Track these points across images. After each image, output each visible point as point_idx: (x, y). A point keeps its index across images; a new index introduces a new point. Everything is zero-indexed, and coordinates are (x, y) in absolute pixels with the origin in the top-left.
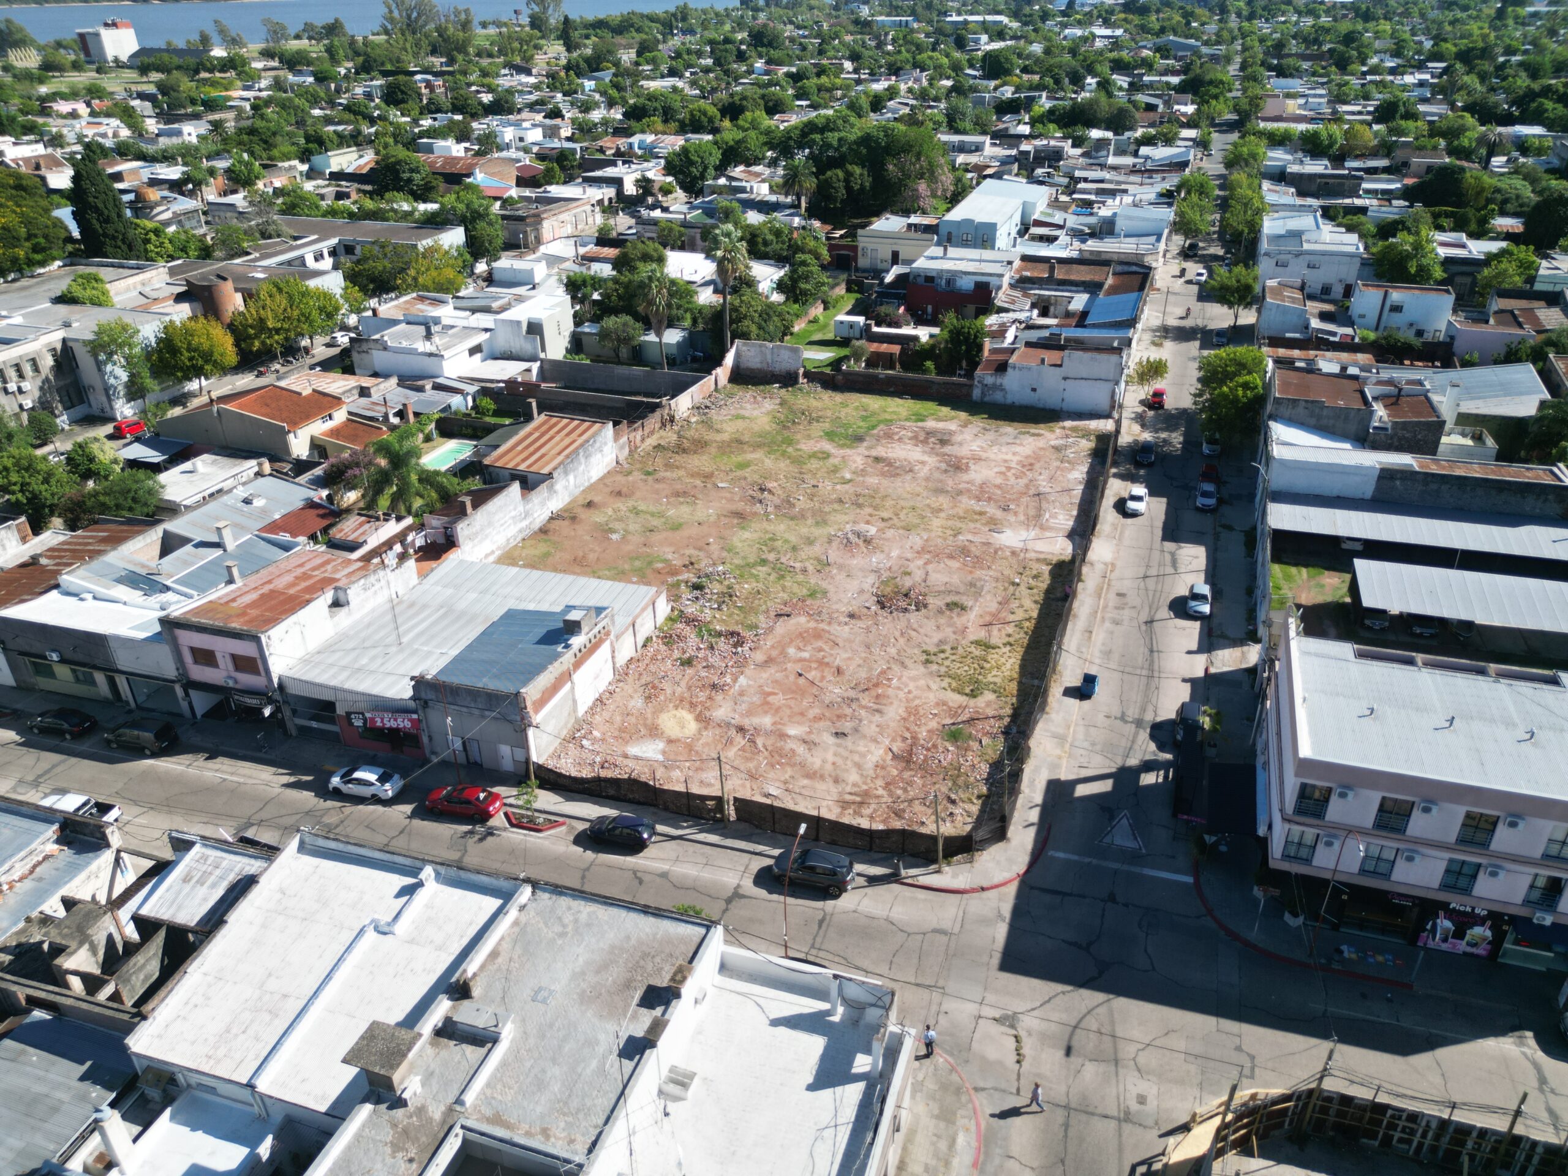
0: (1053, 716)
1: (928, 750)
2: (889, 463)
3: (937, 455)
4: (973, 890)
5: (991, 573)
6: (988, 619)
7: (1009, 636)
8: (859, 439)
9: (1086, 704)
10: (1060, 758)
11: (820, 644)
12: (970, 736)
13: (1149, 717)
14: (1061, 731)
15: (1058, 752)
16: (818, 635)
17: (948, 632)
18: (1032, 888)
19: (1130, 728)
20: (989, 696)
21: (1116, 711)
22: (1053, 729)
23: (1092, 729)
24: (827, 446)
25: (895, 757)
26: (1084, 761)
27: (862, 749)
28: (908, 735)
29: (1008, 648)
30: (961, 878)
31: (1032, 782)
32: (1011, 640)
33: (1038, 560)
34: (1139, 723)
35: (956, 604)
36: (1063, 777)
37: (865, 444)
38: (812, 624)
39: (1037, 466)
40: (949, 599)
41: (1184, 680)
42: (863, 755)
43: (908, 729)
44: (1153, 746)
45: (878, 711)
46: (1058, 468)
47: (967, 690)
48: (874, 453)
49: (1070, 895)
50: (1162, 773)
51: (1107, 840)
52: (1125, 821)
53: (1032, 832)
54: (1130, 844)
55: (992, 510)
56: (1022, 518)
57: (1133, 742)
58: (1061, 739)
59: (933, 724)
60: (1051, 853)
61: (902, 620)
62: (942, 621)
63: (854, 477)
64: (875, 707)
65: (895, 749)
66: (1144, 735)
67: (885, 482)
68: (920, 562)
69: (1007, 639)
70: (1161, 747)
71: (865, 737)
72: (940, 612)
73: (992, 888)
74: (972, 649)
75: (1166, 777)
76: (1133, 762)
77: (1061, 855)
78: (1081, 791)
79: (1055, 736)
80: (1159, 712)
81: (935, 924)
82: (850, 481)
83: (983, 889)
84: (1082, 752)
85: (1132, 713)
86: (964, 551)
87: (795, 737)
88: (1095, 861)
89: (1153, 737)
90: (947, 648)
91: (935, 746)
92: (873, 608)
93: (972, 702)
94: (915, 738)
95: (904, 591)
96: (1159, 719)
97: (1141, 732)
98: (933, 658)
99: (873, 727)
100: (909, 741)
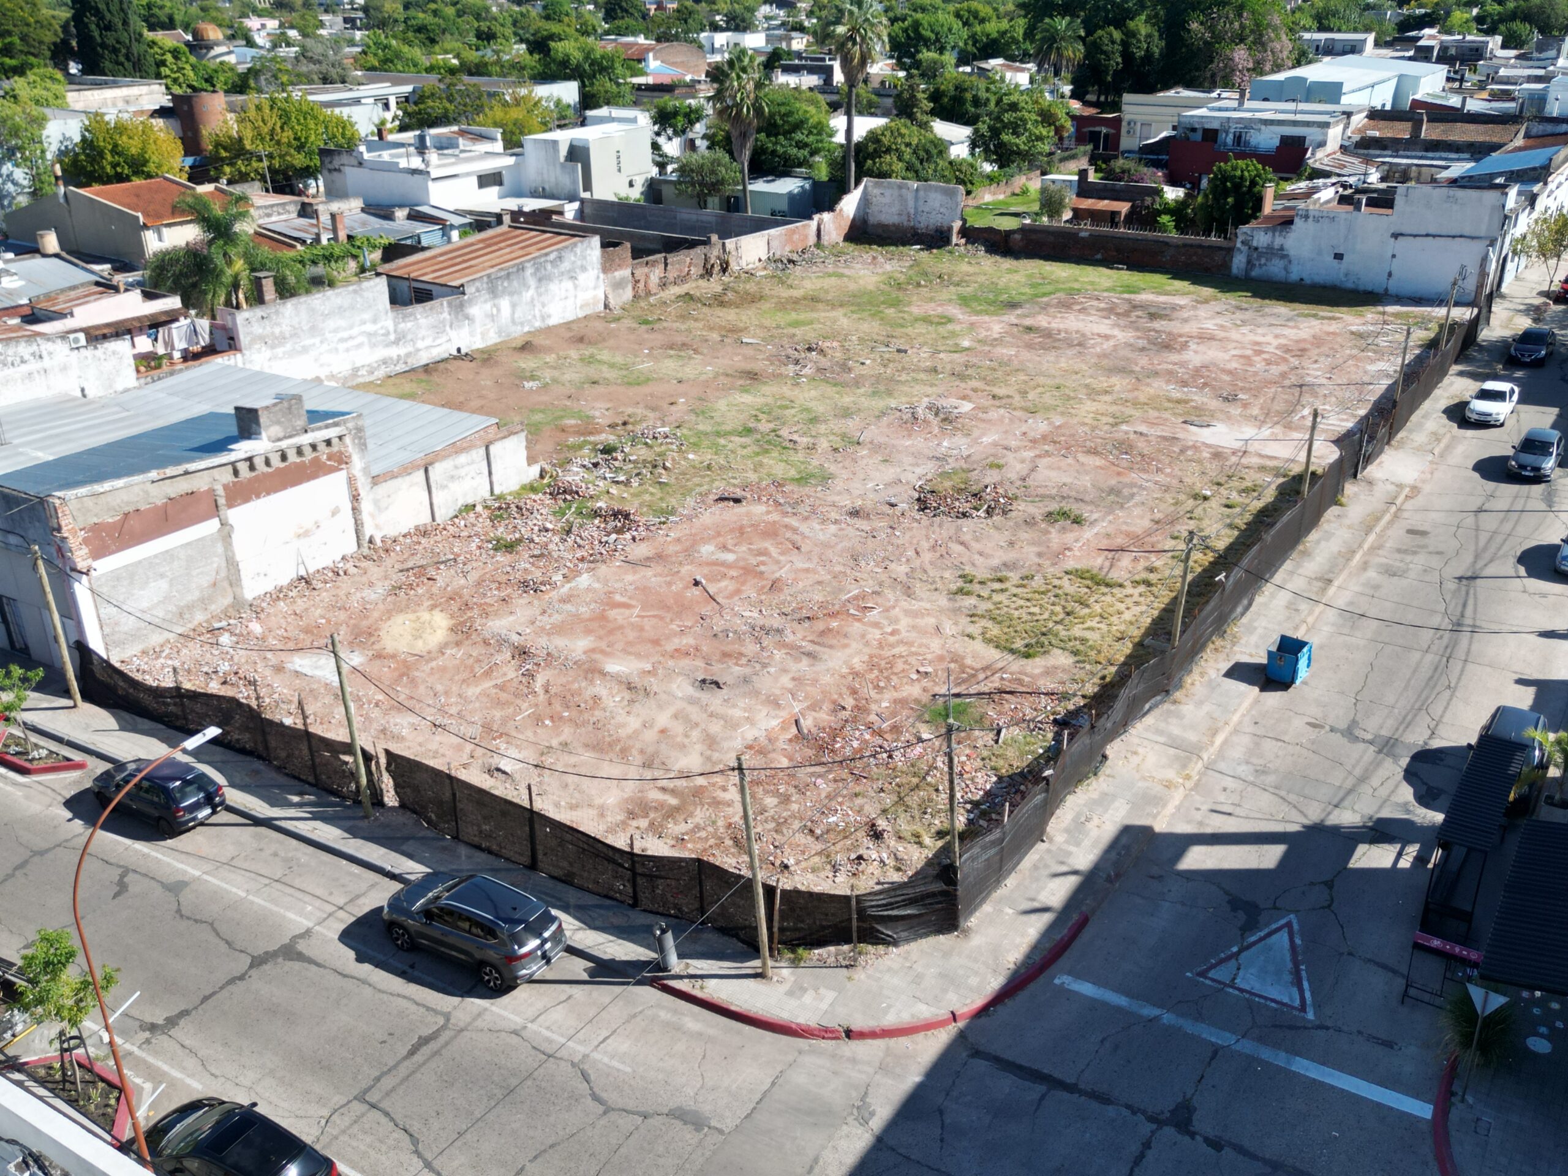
0: (1188, 709)
1: (879, 733)
2: (1047, 334)
3: (1137, 329)
4: (824, 1033)
5: (1160, 478)
6: (1120, 541)
7: (1151, 570)
8: (1013, 305)
9: (1274, 698)
10: (1169, 785)
11: (768, 544)
12: (981, 720)
13: (1417, 738)
14: (1192, 737)
15: (1171, 774)
16: (771, 532)
17: (1028, 554)
18: (976, 1053)
19: (1361, 754)
20: (1061, 659)
21: (1339, 716)
22: (1176, 731)
23: (1268, 746)
24: (954, 311)
25: (801, 736)
26: (1225, 802)
27: (737, 713)
28: (849, 702)
29: (1142, 588)
30: (808, 998)
31: (1079, 826)
32: (1153, 577)
33: (1262, 469)
34: (1387, 746)
35: (1065, 515)
36: (1160, 826)
37: (1019, 311)
38: (775, 517)
39: (1314, 353)
40: (1054, 507)
41: (1521, 682)
42: (732, 725)
43: (854, 692)
44: (1407, 793)
45: (809, 655)
46: (1353, 357)
47: (1019, 644)
48: (1028, 322)
49: (1071, 1088)
50: (1413, 850)
51: (1221, 974)
52: (1282, 939)
53: (1034, 928)
54: (1281, 993)
55: (1199, 398)
56: (1255, 411)
57: (1363, 779)
58: (1186, 752)
59: (914, 691)
60: (1063, 980)
61: (946, 527)
62: (1025, 535)
63: (975, 345)
64: (810, 648)
65: (807, 724)
66: (1395, 768)
67: (1026, 355)
68: (1029, 454)
69: (1145, 575)
70: (1425, 798)
71: (756, 693)
72: (1030, 522)
73: (873, 1035)
74: (1065, 582)
75: (1421, 860)
76: (1348, 817)
77: (1086, 988)
78: (1197, 859)
79: (1174, 743)
80: (1442, 731)
81: (685, 1099)
82: (967, 349)
83: (849, 1034)
84: (1229, 782)
85: (1376, 724)
86: (1124, 447)
87: (617, 678)
88: (1168, 1018)
89: (1410, 775)
90: (1014, 577)
91: (896, 729)
92: (903, 506)
93: (1017, 665)
94: (860, 709)
95: (975, 489)
96: (1436, 744)
97: (1388, 763)
98: (976, 587)
99: (786, 681)
100: (845, 715)
